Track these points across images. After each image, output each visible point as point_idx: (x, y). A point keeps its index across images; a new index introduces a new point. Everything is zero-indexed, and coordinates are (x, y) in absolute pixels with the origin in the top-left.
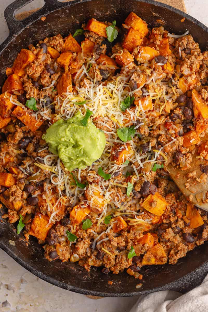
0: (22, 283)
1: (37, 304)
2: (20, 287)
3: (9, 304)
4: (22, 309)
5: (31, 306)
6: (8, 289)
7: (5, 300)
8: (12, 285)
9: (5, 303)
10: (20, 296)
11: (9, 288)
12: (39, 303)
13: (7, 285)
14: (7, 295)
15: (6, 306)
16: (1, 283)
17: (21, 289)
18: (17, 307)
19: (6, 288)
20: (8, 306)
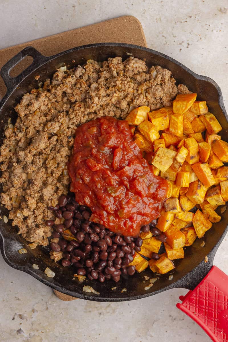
0: (34, 313)
1: (48, 331)
2: (32, 316)
3: (23, 331)
4: (34, 335)
5: (42, 332)
6: (21, 318)
7: (19, 329)
8: (25, 315)
9: (19, 331)
10: (32, 324)
11: (23, 317)
12: (49, 330)
13: (20, 315)
14: (21, 324)
15: (20, 333)
16: (16, 314)
17: (33, 317)
18: (30, 334)
19: (19, 317)
20: (22, 334)
